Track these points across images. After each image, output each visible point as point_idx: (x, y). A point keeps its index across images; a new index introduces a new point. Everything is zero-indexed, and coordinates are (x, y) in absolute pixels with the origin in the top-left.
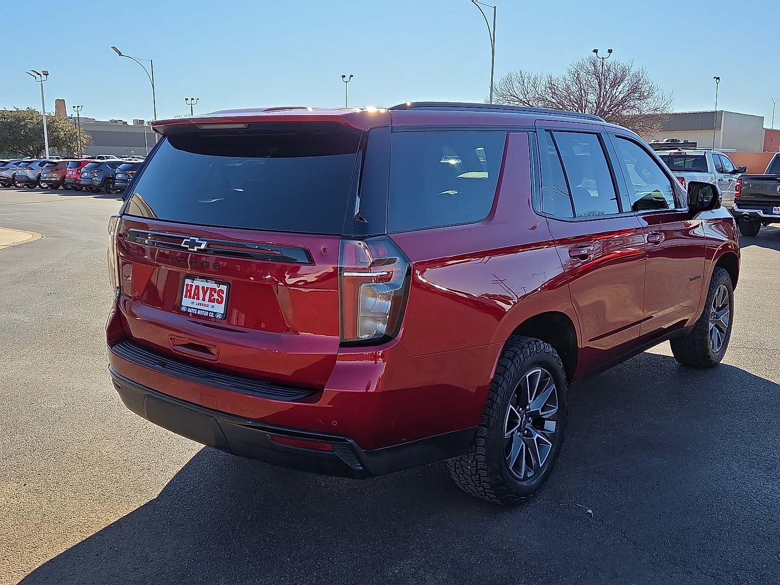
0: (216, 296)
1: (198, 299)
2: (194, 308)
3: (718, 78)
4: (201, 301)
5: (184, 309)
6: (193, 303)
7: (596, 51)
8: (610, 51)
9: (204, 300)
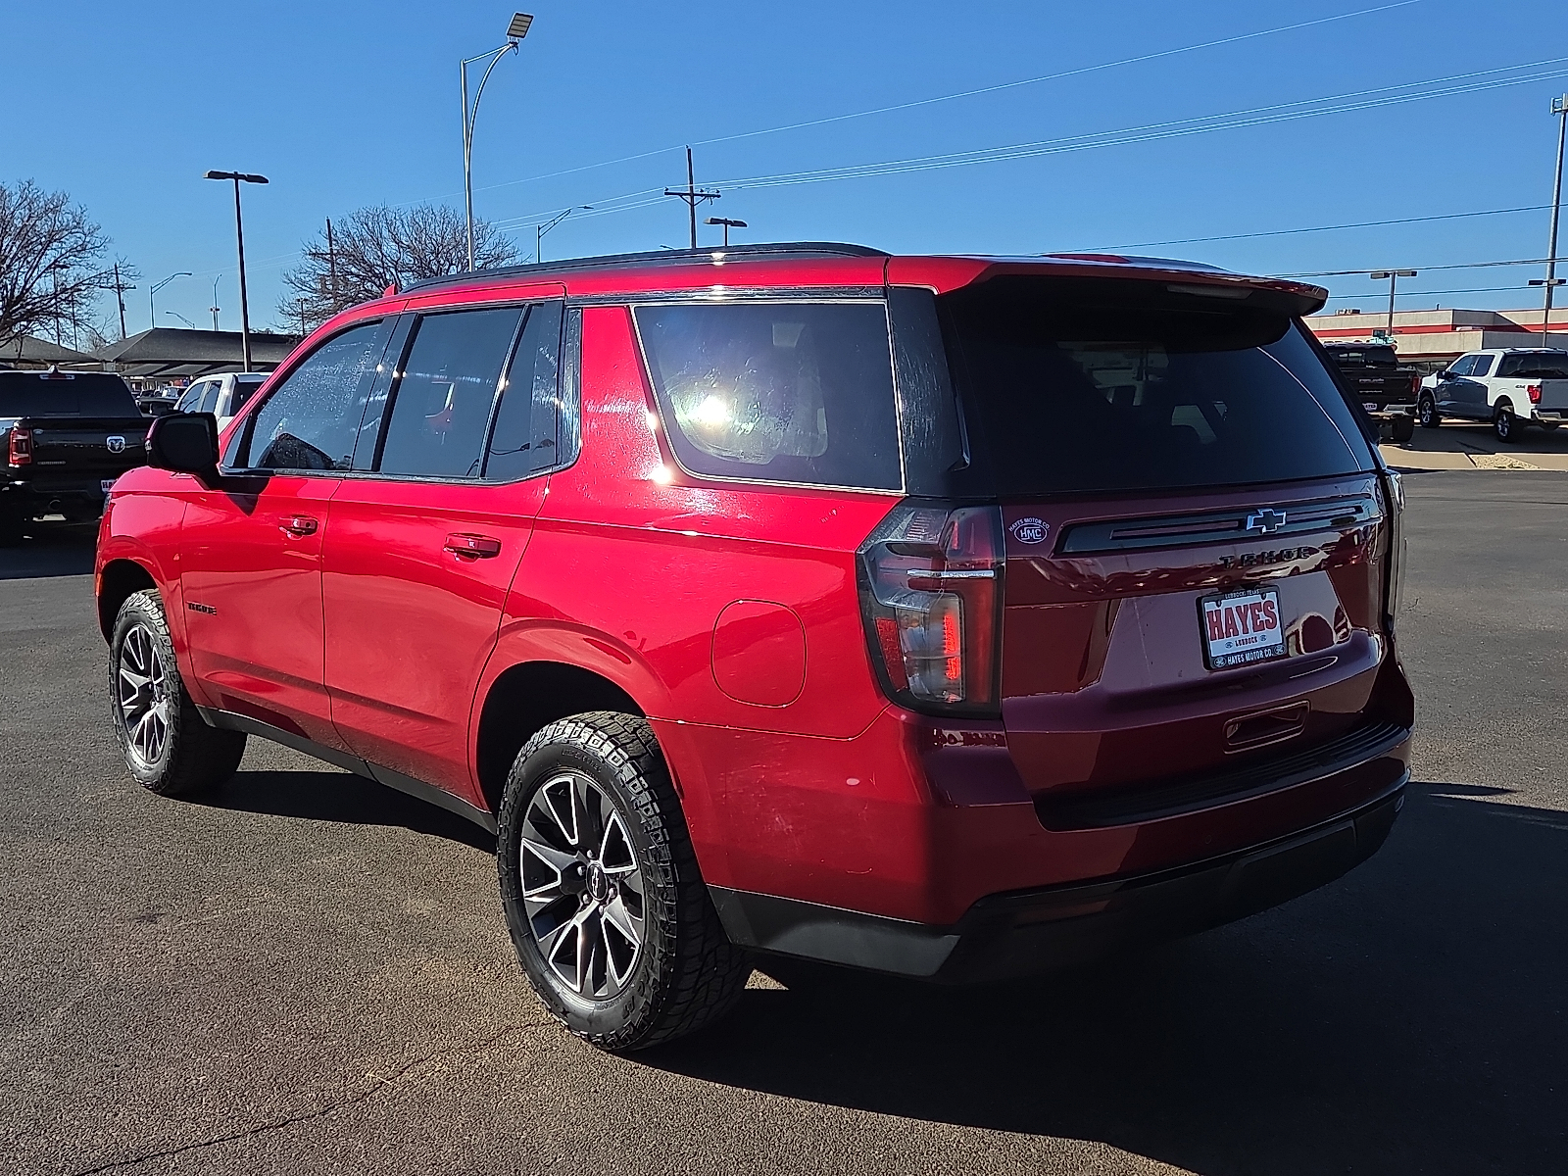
0: (1263, 617)
1: (1236, 633)
2: (1238, 653)
4: (1242, 636)
5: (1220, 662)
6: (1229, 645)
9: (1246, 631)
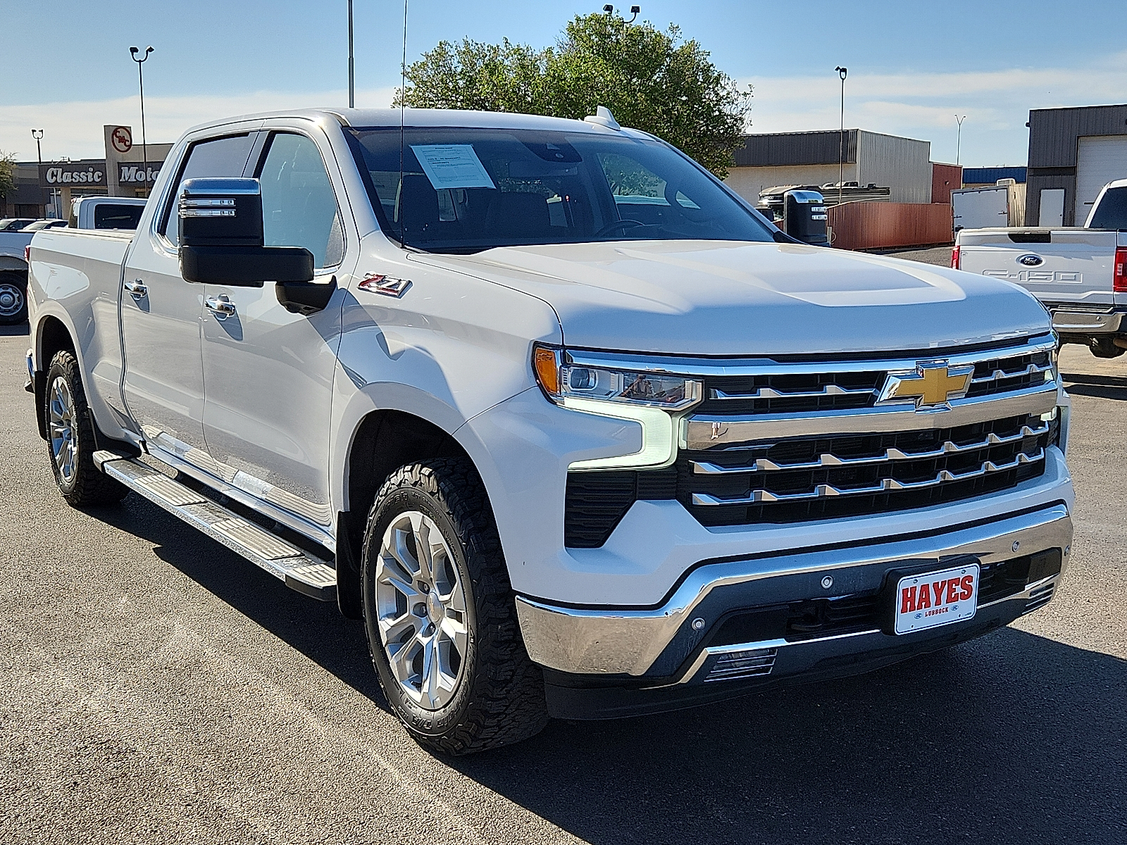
3: (844, 70)
7: (609, 8)
8: (635, 10)
